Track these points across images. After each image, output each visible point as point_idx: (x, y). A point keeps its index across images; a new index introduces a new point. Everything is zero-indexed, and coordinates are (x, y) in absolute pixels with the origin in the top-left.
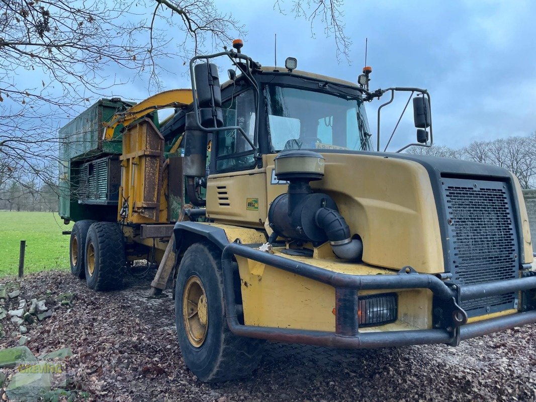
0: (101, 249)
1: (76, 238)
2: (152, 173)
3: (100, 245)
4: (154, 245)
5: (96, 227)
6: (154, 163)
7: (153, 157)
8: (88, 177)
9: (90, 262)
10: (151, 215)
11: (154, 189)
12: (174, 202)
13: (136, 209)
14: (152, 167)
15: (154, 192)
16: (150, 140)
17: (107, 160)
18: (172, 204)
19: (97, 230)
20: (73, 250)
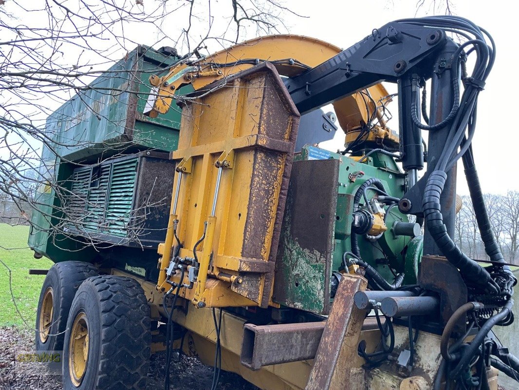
0: (104, 341)
1: (51, 291)
2: (264, 190)
3: (104, 331)
4: (219, 340)
5: (98, 287)
6: (270, 168)
7: (271, 153)
8: (89, 189)
9: (73, 353)
10: (253, 290)
11: (265, 227)
12: (302, 262)
13: (217, 273)
14: (265, 177)
15: (264, 234)
16: (268, 115)
17: (138, 160)
18: (295, 265)
19: (100, 296)
20: (43, 311)
